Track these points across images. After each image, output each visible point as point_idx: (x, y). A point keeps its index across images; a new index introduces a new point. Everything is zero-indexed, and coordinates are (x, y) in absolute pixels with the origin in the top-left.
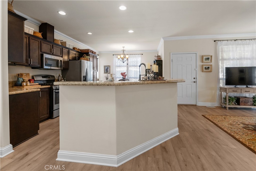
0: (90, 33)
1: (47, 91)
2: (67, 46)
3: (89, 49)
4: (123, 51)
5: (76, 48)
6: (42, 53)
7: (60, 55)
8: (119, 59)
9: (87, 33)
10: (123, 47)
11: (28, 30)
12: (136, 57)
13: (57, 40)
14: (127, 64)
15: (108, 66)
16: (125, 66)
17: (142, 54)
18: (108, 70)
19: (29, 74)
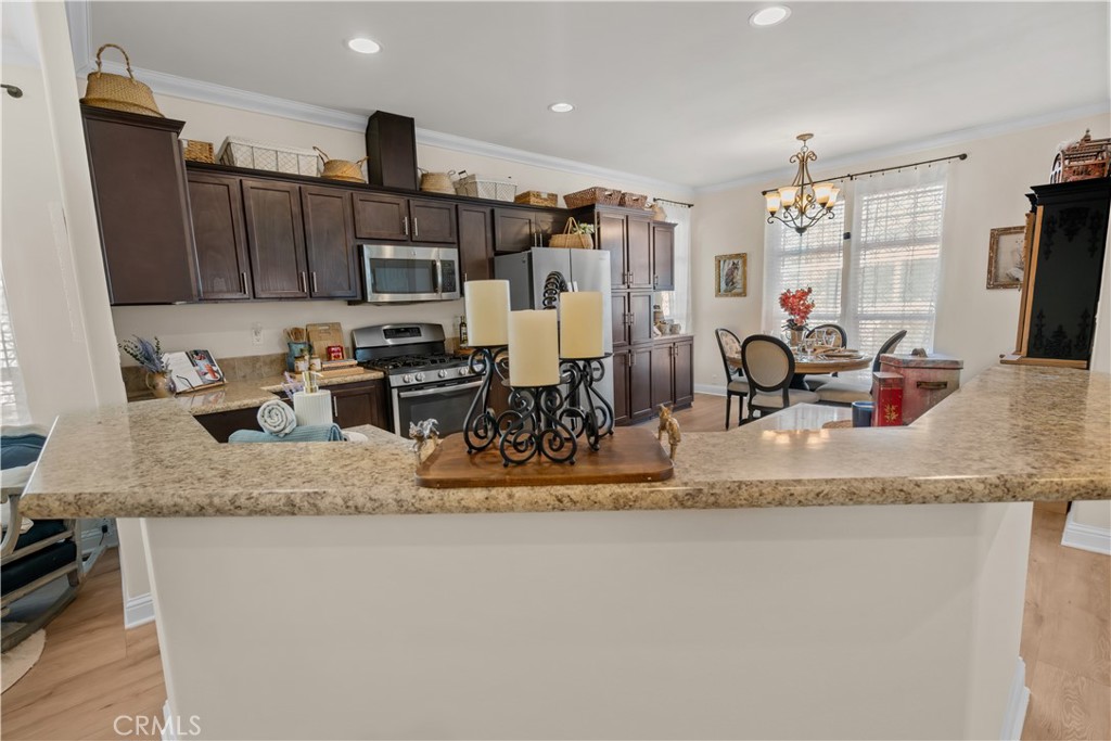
0: (562, 107)
1: (369, 394)
2: (482, 194)
3: (595, 188)
4: (803, 163)
5: (538, 195)
6: (359, 243)
7: (450, 240)
8: (773, 213)
9: (549, 107)
10: (803, 137)
11: (295, 162)
12: (907, 186)
13: (432, 174)
14: (847, 236)
15: (738, 256)
16: (832, 250)
17: (963, 157)
18: (738, 275)
19: (339, 324)
